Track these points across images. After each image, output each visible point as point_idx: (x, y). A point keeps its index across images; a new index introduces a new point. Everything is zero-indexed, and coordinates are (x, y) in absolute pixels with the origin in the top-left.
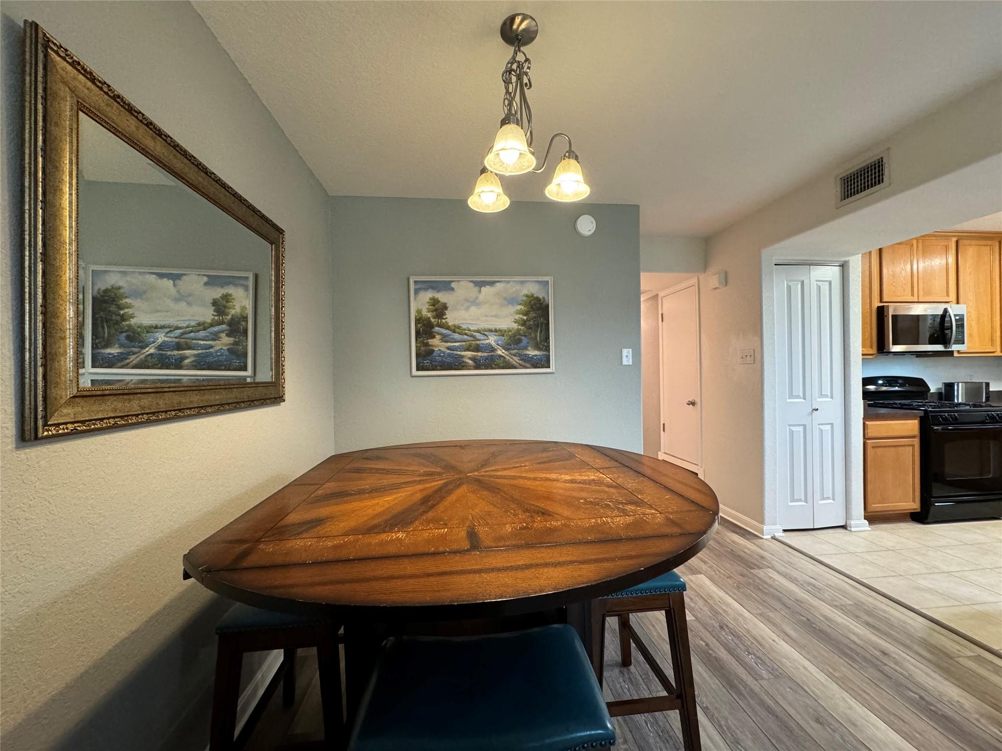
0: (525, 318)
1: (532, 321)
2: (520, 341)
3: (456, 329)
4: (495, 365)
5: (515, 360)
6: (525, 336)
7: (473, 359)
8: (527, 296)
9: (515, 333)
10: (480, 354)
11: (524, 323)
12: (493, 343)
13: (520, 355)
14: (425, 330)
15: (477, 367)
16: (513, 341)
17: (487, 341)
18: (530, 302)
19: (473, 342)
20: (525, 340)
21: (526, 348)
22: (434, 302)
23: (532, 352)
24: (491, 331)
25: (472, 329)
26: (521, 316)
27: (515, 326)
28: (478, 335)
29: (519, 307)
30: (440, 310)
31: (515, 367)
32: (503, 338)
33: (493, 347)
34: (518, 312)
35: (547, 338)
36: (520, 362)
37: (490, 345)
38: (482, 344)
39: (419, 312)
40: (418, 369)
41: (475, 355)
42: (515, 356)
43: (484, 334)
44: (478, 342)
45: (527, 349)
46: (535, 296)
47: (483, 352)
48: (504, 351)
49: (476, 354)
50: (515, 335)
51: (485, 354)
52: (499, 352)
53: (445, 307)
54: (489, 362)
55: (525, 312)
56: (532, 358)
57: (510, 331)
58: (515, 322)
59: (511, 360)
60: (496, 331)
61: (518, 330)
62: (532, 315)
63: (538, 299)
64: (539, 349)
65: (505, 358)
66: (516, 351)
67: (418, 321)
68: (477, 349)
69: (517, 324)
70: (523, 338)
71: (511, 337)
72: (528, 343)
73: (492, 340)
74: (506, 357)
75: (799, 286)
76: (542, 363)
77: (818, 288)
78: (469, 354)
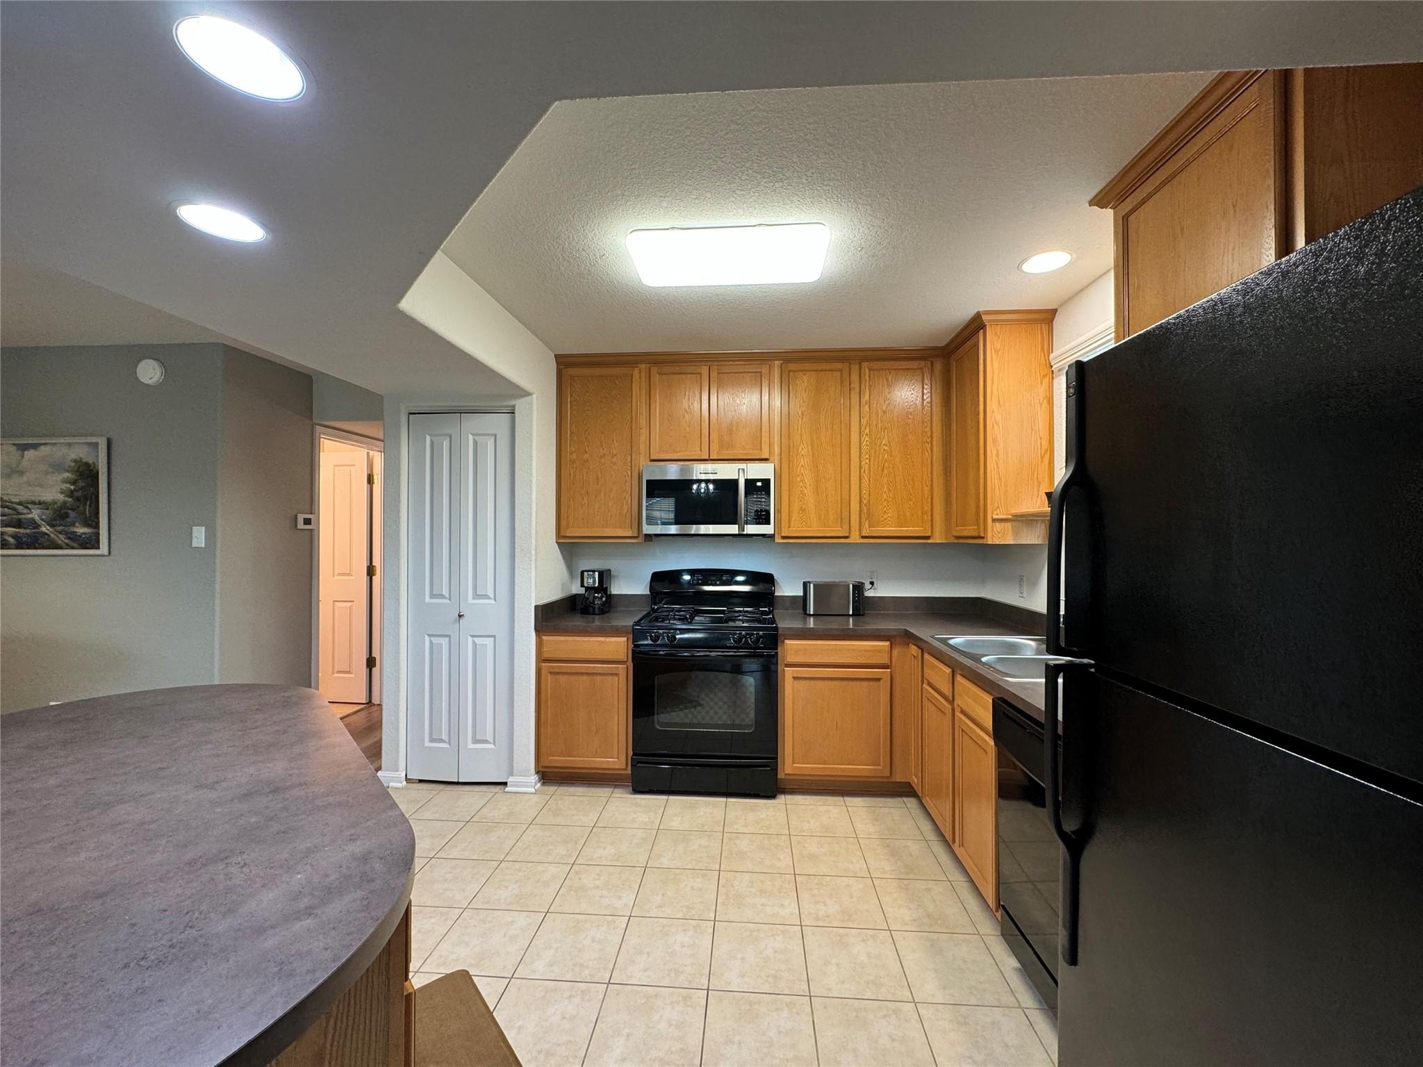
0: (72, 487)
1: (81, 491)
2: (67, 515)
4: (39, 544)
5: (62, 539)
6: (73, 510)
7: (14, 536)
8: (75, 461)
9: (61, 507)
10: (22, 531)
11: (71, 494)
12: (37, 518)
13: (66, 533)
15: (19, 546)
16: (59, 515)
17: (30, 516)
18: (79, 468)
19: (15, 517)
20: (72, 514)
21: (73, 524)
23: (81, 530)
24: (34, 503)
25: (13, 500)
26: (68, 485)
27: (61, 497)
28: (19, 508)
29: (66, 475)
31: (61, 548)
32: (48, 512)
33: (36, 523)
34: (66, 481)
35: (97, 514)
36: (66, 541)
37: (33, 519)
38: (25, 519)
41: (17, 532)
42: (60, 533)
43: (27, 508)
44: (20, 516)
45: (74, 526)
46: (84, 461)
47: (25, 528)
48: (48, 528)
49: (17, 530)
50: (61, 508)
51: (28, 531)
52: (43, 529)
54: (36, 541)
55: (72, 481)
56: (80, 536)
57: (56, 503)
58: (62, 493)
59: (56, 538)
60: (40, 503)
61: (65, 503)
62: (81, 484)
63: (87, 465)
64: (89, 526)
65: (49, 536)
66: (62, 528)
68: (19, 524)
69: (63, 495)
70: (70, 512)
71: (56, 510)
72: (76, 518)
73: (35, 514)
74: (52, 535)
75: (446, 444)
76: (91, 542)
77: (475, 443)
78: (10, 530)
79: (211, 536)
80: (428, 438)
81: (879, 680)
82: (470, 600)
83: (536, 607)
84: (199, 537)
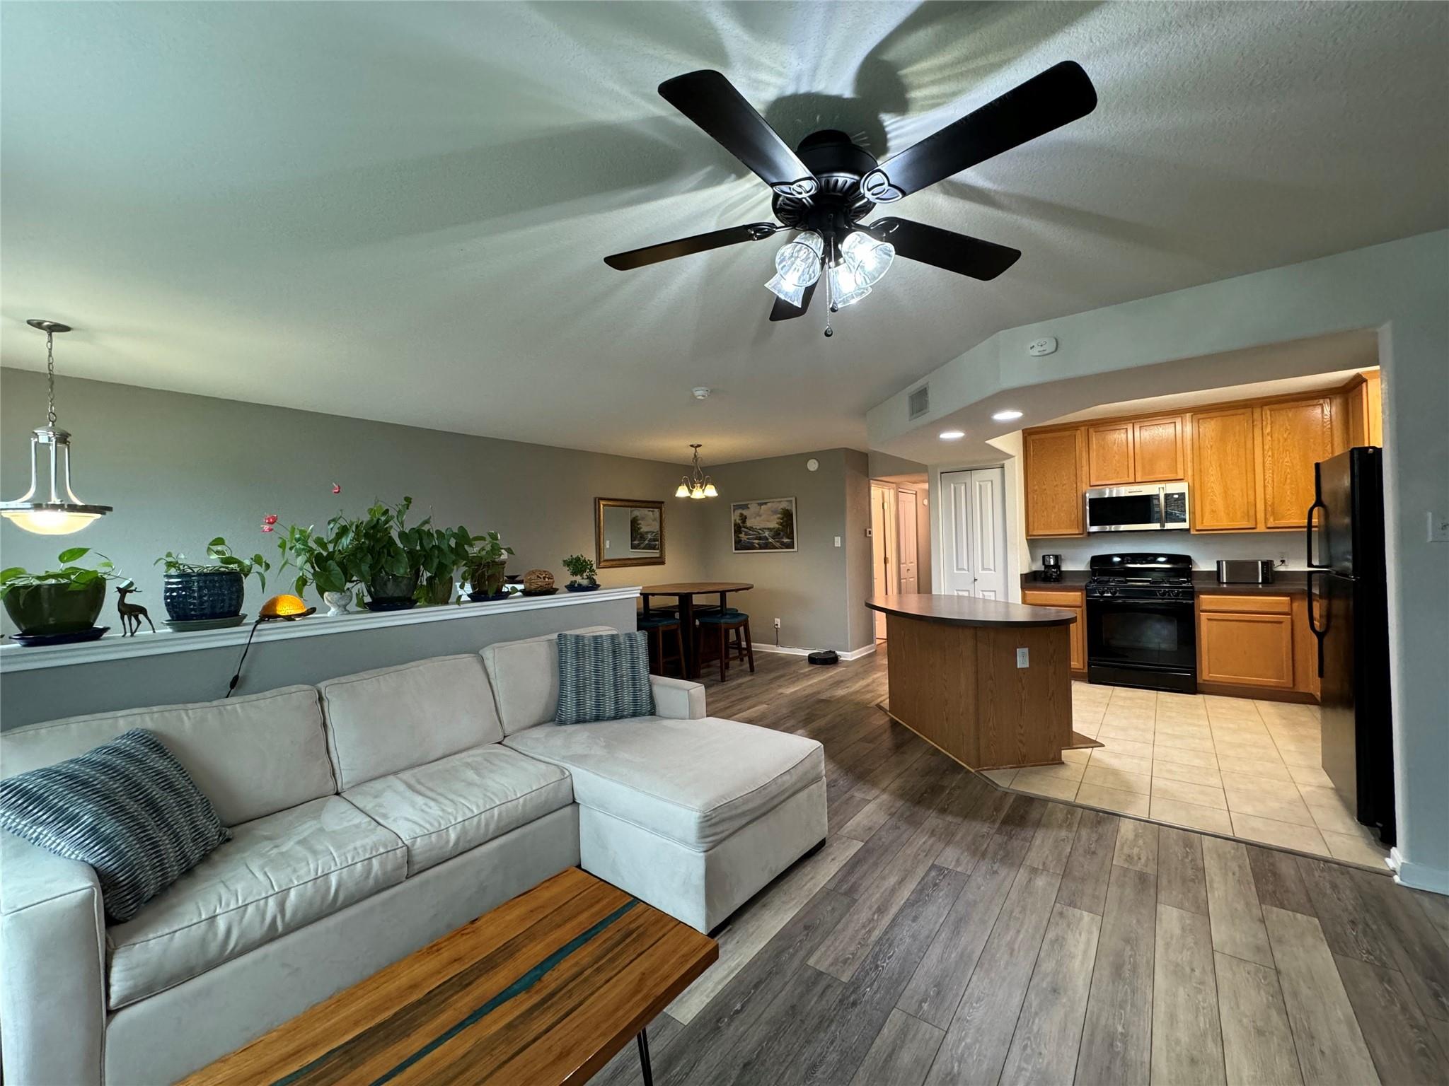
0: (781, 521)
1: (785, 522)
2: (779, 534)
3: (751, 528)
4: (768, 547)
5: (778, 545)
6: (782, 531)
7: (759, 544)
8: (782, 509)
10: (761, 541)
11: (781, 524)
13: (780, 542)
14: (738, 529)
15: (760, 548)
16: (777, 534)
17: (764, 535)
18: (784, 512)
19: (758, 535)
20: (782, 533)
21: (782, 538)
22: (741, 515)
23: (786, 540)
24: (766, 529)
25: (757, 528)
27: (777, 526)
28: (760, 531)
29: (779, 515)
30: (744, 519)
31: (777, 548)
32: (772, 532)
33: (767, 538)
34: (778, 518)
35: (792, 532)
36: (780, 545)
37: (766, 536)
38: (762, 536)
39: (735, 520)
40: (736, 549)
42: (777, 542)
43: (763, 531)
44: (760, 535)
46: (786, 508)
47: (763, 540)
48: (772, 540)
49: (759, 541)
50: (777, 531)
52: (770, 540)
53: (746, 518)
54: (766, 546)
55: (781, 518)
56: (785, 543)
57: (775, 528)
58: (777, 524)
59: (776, 544)
60: (768, 529)
61: (778, 529)
62: (785, 519)
63: (788, 510)
64: (789, 538)
65: (772, 543)
66: (777, 539)
67: (735, 525)
68: (760, 538)
71: (775, 531)
72: (783, 535)
73: (767, 534)
74: (774, 543)
75: (963, 487)
76: (791, 546)
77: (980, 486)
78: (757, 541)
79: (843, 541)
80: (952, 486)
81: (1280, 622)
82: (981, 572)
83: (1021, 575)
84: (838, 542)
